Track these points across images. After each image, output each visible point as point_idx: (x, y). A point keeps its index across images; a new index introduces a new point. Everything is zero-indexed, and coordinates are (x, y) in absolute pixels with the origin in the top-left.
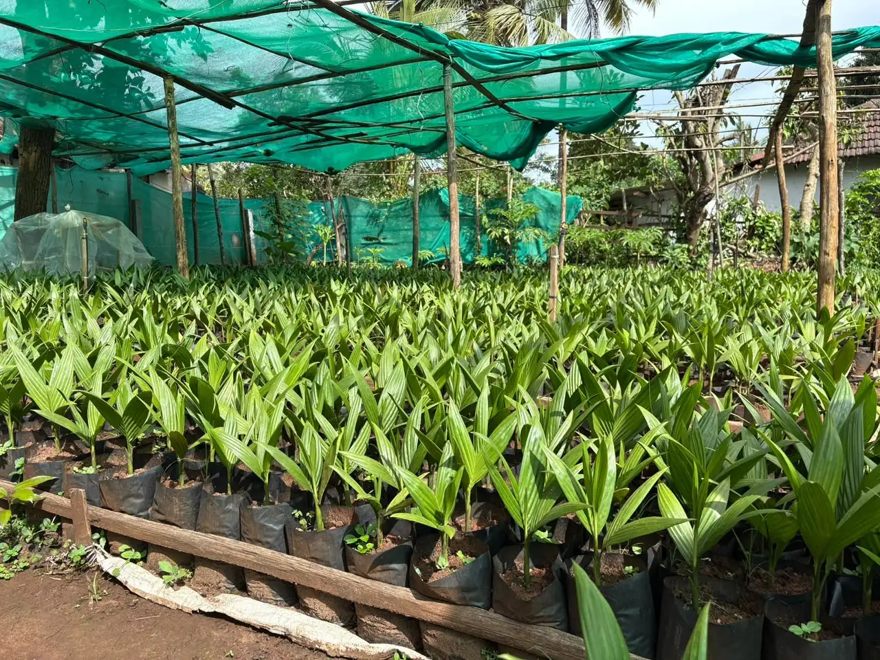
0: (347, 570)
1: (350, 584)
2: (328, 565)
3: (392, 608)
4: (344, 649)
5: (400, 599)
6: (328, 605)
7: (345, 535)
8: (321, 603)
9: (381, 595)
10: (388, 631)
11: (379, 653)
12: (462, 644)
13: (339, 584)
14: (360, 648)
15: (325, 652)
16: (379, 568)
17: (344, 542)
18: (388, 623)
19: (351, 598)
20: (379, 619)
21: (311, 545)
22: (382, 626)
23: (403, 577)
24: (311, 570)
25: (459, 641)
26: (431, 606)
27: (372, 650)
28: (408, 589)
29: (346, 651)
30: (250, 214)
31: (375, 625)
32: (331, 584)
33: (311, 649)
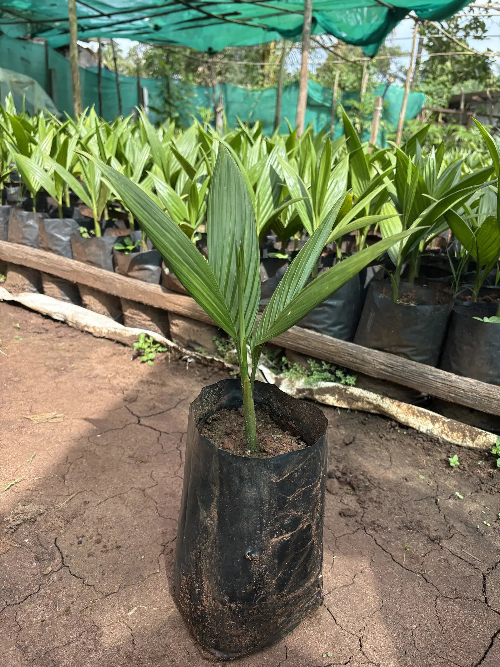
0: (115, 271)
1: (114, 281)
2: (99, 266)
3: (146, 300)
4: (106, 331)
5: (151, 293)
6: (100, 302)
7: (115, 242)
8: (95, 300)
9: (136, 288)
10: (144, 322)
11: (133, 336)
12: (198, 331)
13: (106, 280)
14: (118, 331)
15: (90, 333)
16: (136, 267)
17: (113, 248)
18: (144, 316)
19: (114, 293)
20: (136, 312)
21: (86, 250)
22: (139, 317)
23: (157, 277)
24: (86, 270)
25: (196, 328)
26: (174, 298)
27: (126, 332)
28: (159, 286)
29: (108, 333)
30: (146, 92)
31: (134, 316)
32: (100, 281)
33: (82, 331)
